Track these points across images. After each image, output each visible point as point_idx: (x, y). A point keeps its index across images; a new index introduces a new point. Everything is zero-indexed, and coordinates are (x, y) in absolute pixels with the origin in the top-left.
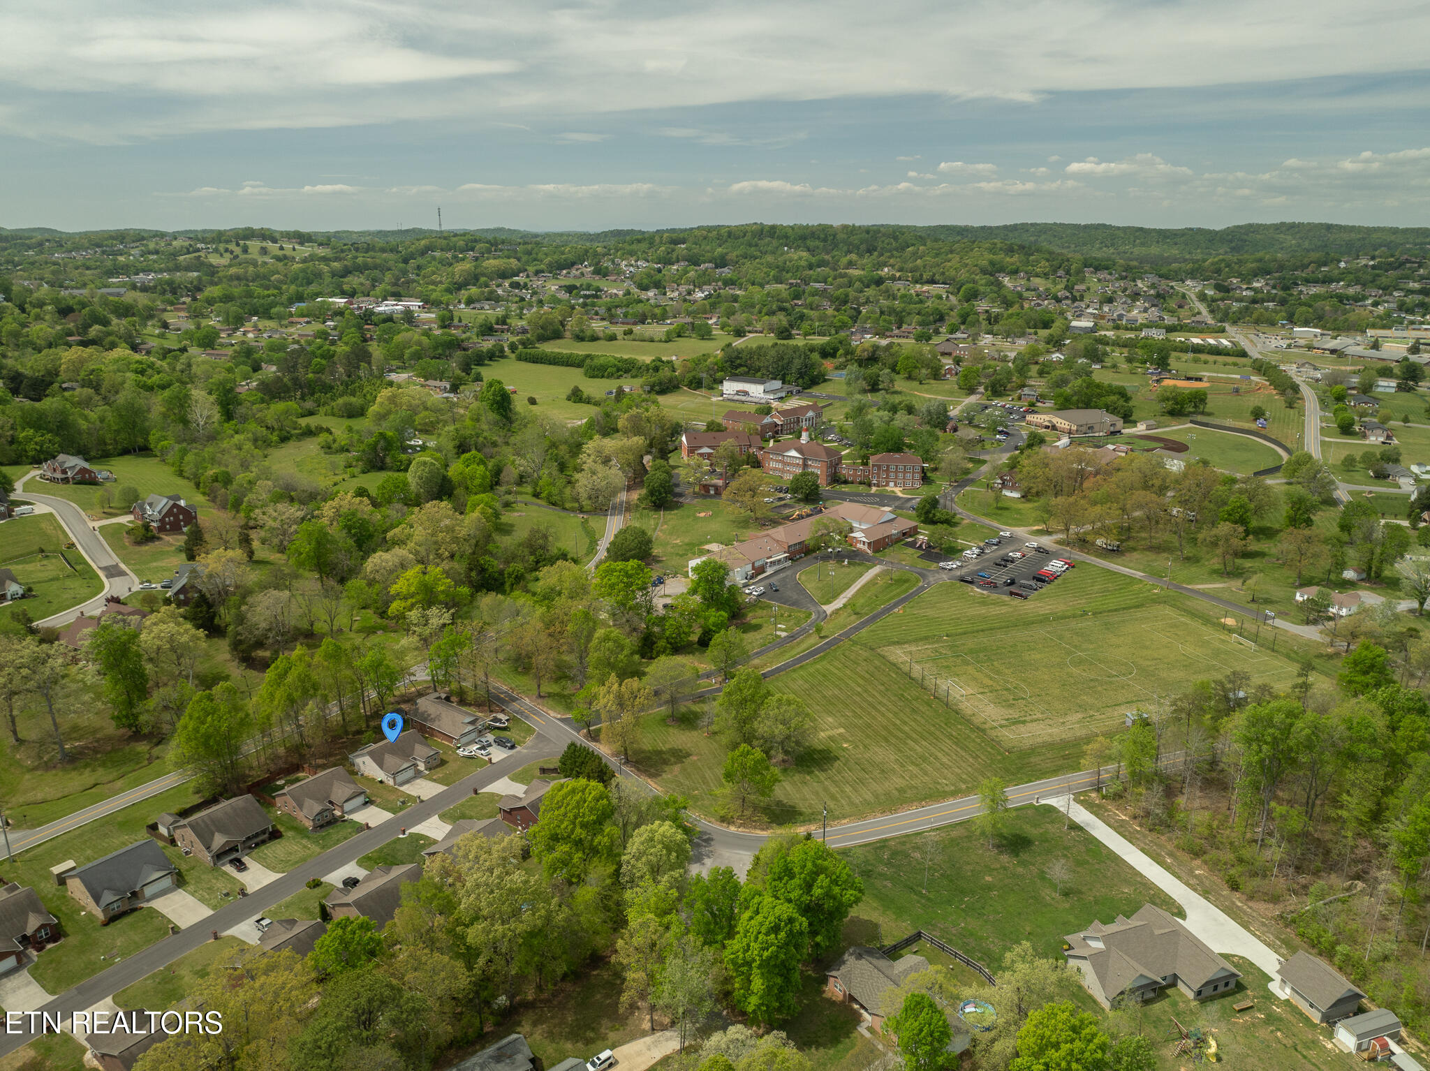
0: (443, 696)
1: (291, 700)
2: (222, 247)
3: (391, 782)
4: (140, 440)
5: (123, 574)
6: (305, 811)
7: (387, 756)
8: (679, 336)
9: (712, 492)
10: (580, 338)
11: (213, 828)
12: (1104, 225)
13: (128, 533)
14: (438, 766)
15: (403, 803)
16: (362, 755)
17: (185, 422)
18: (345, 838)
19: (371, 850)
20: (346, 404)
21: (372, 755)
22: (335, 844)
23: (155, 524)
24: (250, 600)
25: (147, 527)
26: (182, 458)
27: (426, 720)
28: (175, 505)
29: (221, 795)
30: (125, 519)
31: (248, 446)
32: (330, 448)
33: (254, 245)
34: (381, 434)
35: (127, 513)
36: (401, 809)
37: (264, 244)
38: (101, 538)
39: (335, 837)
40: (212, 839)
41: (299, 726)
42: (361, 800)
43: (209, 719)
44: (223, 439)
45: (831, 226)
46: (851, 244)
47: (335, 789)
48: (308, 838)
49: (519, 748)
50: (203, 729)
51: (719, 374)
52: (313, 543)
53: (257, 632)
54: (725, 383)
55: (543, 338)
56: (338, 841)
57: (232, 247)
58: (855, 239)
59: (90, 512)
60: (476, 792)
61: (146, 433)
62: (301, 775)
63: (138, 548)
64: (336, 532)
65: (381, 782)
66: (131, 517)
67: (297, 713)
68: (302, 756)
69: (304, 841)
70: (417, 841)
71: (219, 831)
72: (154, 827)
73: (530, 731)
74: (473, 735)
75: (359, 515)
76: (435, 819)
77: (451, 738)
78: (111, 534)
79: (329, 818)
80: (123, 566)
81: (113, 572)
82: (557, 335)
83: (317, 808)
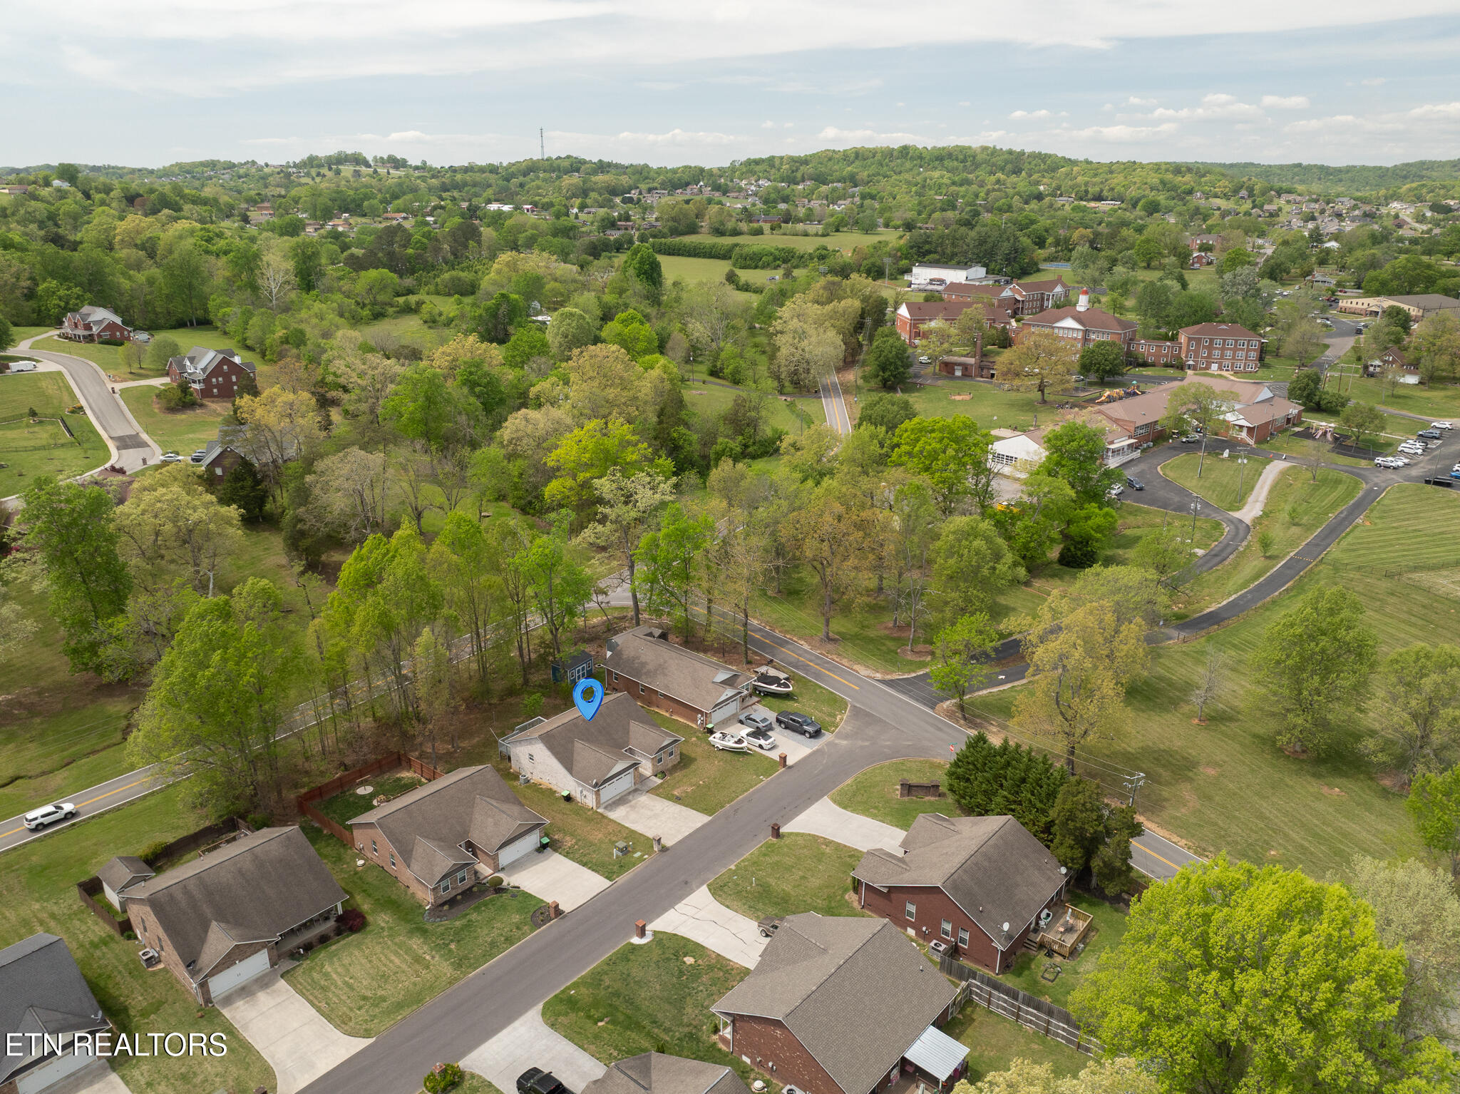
0: (657, 632)
1: (386, 626)
2: (314, 172)
3: (590, 800)
4: (200, 313)
5: (143, 445)
6: (416, 866)
7: (579, 745)
8: (837, 231)
9: (958, 373)
10: (719, 232)
11: (207, 910)
12: (1252, 164)
13: (158, 396)
14: (675, 768)
15: (625, 851)
16: (529, 741)
17: (254, 288)
18: (509, 941)
19: (571, 978)
20: (453, 279)
21: (548, 740)
22: (487, 956)
23: (196, 386)
24: (320, 465)
25: (184, 388)
26: (246, 323)
27: (638, 674)
28: (225, 361)
29: (243, 817)
30: (159, 382)
31: (332, 317)
32: (434, 322)
33: (347, 170)
34: (503, 295)
35: (163, 375)
36: (623, 867)
37: (358, 168)
38: (122, 403)
39: (485, 935)
40: (203, 940)
41: (401, 678)
42: (533, 840)
43: (216, 657)
44: (300, 310)
45: (970, 148)
46: (994, 165)
47: (478, 817)
48: (423, 932)
49: (827, 737)
50: (203, 677)
51: (904, 262)
52: (421, 401)
53: (329, 518)
54: (915, 270)
55: (675, 232)
56: (493, 948)
57: (325, 171)
58: (999, 160)
59: (112, 373)
60: (776, 832)
61: (204, 299)
62: (406, 775)
63: (170, 417)
64: (453, 388)
65: (568, 798)
66: (167, 380)
67: (397, 653)
68: (406, 737)
69: (416, 943)
70: (677, 955)
71: (222, 917)
72: (92, 888)
73: (836, 703)
74: (732, 708)
75: (486, 368)
76: (701, 896)
77: (692, 711)
78: (137, 401)
79: (468, 883)
80: (145, 436)
81: (126, 443)
82: (693, 230)
83: (444, 862)
